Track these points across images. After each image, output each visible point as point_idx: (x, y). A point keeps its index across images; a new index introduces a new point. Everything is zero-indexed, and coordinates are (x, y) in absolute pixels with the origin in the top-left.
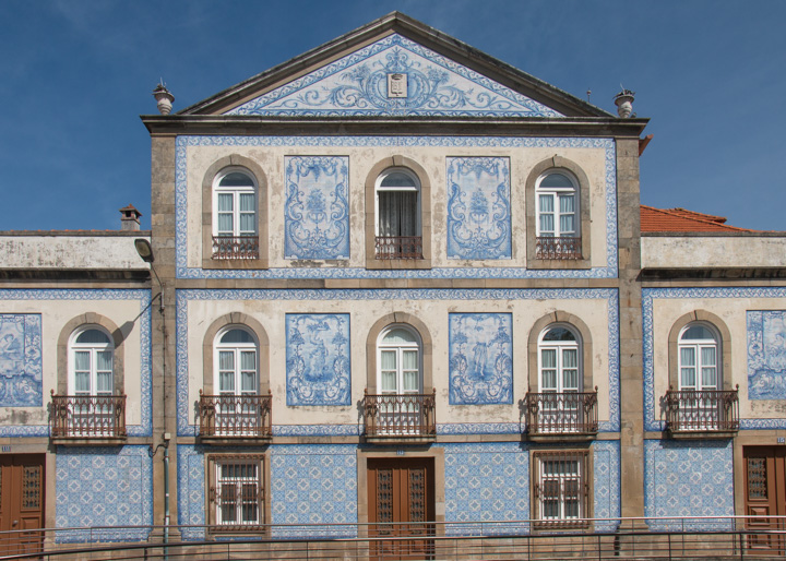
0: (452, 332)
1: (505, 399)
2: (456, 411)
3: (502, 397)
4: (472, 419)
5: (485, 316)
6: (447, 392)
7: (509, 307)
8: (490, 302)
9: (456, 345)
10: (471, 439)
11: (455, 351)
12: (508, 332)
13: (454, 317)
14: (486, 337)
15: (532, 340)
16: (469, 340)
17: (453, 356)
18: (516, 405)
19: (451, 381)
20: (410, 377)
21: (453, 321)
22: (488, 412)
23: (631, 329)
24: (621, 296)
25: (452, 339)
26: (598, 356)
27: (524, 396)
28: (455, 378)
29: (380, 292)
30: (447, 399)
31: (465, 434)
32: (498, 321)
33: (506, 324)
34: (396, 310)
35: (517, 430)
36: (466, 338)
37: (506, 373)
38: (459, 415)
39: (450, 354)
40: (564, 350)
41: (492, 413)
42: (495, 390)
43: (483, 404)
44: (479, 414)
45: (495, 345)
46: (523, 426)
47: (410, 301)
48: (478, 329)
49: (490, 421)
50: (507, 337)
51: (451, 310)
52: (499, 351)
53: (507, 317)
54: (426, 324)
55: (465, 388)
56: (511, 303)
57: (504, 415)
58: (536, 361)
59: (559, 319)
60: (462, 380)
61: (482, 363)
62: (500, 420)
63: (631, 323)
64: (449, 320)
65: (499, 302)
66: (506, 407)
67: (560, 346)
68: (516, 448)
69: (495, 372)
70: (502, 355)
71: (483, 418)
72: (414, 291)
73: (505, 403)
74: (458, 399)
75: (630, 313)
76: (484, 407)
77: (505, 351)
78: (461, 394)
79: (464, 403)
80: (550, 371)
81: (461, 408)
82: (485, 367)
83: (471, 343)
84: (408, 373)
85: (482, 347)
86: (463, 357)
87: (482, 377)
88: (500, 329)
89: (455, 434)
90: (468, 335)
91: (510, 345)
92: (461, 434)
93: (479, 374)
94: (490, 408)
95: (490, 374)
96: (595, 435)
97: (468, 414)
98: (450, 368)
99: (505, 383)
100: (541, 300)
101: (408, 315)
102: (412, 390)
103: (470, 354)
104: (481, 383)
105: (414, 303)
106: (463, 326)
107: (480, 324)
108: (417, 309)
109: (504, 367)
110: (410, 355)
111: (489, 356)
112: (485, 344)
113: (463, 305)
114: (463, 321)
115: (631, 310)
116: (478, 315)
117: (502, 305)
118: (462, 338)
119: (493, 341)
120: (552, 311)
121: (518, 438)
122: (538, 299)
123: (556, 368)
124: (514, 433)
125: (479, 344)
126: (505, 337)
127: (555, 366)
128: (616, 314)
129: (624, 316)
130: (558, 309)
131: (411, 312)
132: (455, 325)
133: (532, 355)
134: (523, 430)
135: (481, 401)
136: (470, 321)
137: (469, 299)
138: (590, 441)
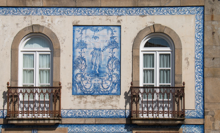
0: (76, 40)
1: (114, 91)
2: (77, 100)
3: (112, 90)
4: (89, 106)
5: (100, 28)
6: (71, 85)
7: (119, 21)
8: (104, 18)
9: (78, 50)
10: (88, 121)
11: (78, 55)
12: (117, 40)
13: (77, 29)
14: (101, 43)
15: (135, 46)
16: (88, 47)
17: (75, 58)
18: (122, 96)
19: (74, 77)
20: (45, 74)
21: (76, 32)
22: (101, 101)
23: (213, 38)
24: (206, 13)
25: (75, 45)
26: (187, 59)
27: (129, 89)
28: (77, 75)
29: (22, 10)
30: (71, 91)
31: (84, 117)
32: (110, 32)
33: (116, 34)
34: (34, 23)
35: (123, 115)
36: (86, 45)
37: (115, 71)
38: (80, 102)
39: (73, 57)
40: (160, 55)
41: (104, 102)
42: (107, 84)
43: (97, 95)
44: (94, 102)
45: (108, 50)
46: (128, 112)
47: (45, 17)
48: (95, 38)
49: (103, 108)
50: (117, 44)
51: (75, 24)
52: (111, 55)
53: (117, 29)
54: (56, 34)
55: (84, 82)
56: (120, 18)
57: (114, 103)
58: (139, 62)
59: (157, 30)
60: (82, 77)
61: (98, 63)
62: (110, 107)
63: (213, 33)
64: (74, 31)
65: (111, 17)
66: (115, 98)
67: (157, 51)
68: (122, 129)
69: (107, 70)
70: (112, 58)
71: (97, 106)
72: (48, 9)
73: (115, 94)
74: (79, 91)
75: (213, 26)
76: (98, 97)
77: (115, 55)
78: (81, 87)
79: (84, 94)
80: (150, 70)
81: (81, 98)
82: (100, 66)
83: (90, 49)
84: (43, 71)
85: (97, 52)
86: (83, 59)
87: (98, 74)
88: (112, 38)
89: (76, 117)
90: (88, 42)
91: (119, 50)
92: (81, 117)
93: (95, 72)
94: (103, 97)
95: (103, 72)
96: (183, 120)
97: (86, 102)
98: (73, 67)
99: (115, 79)
100: (143, 16)
101: (43, 27)
102: (46, 83)
103: (88, 57)
104: (97, 79)
105: (47, 18)
106: (84, 36)
107: (97, 34)
108: (50, 22)
109: (114, 66)
110: (45, 57)
111: (103, 58)
112: (100, 50)
113: (84, 20)
114: (84, 32)
115: (214, 23)
116: (95, 28)
117: (113, 20)
118: (83, 45)
119: (106, 47)
120: (151, 24)
121: (124, 121)
122: (141, 15)
123: (155, 68)
124: (121, 117)
125: (95, 49)
126: (115, 44)
127: (153, 66)
128: (201, 27)
129: (208, 28)
130: (156, 23)
131: (45, 24)
132: (78, 34)
133: (135, 58)
134: (127, 115)
135: (96, 92)
136: (89, 32)
137: (89, 15)
138: (180, 125)
